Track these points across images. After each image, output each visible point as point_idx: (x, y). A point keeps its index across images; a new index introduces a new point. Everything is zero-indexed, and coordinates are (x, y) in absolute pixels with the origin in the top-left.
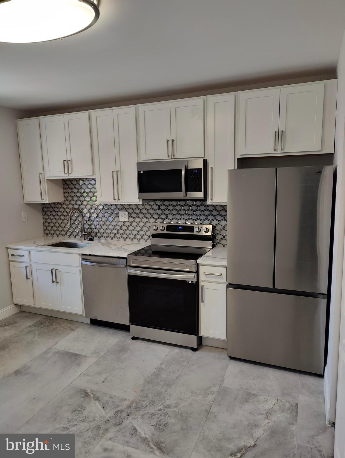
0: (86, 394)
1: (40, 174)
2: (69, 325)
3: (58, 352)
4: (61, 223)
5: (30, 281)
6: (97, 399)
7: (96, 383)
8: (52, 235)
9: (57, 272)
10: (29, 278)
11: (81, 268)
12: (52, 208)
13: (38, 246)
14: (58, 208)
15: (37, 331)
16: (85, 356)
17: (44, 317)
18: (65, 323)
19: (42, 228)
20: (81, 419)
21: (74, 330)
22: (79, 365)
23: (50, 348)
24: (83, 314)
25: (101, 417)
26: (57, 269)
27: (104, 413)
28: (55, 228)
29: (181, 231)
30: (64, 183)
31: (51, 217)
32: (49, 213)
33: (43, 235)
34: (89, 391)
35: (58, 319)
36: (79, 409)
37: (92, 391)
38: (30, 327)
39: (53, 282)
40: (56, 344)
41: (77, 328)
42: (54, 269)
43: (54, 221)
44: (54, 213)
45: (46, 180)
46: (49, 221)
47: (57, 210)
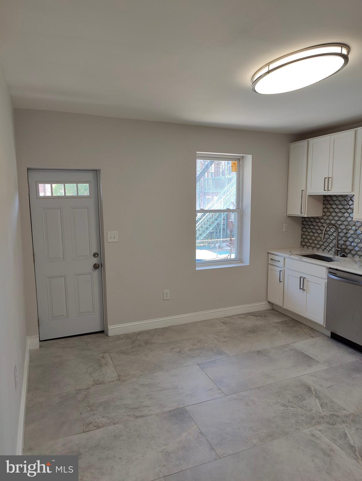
0: (309, 390)
1: (302, 190)
2: (310, 332)
3: (294, 350)
4: (317, 237)
5: (282, 284)
6: (318, 397)
7: (321, 386)
8: (308, 247)
9: (305, 280)
10: (281, 282)
11: (326, 281)
12: (311, 221)
13: (292, 254)
14: (316, 222)
15: (282, 328)
16: (318, 361)
17: (289, 319)
18: (307, 329)
19: (300, 240)
20: (299, 405)
21: (313, 337)
22: (310, 366)
23: (289, 344)
24: (324, 325)
25: (317, 412)
26: (305, 278)
27: (321, 410)
28: (311, 241)
30: (325, 198)
31: (309, 230)
32: (307, 227)
33: (300, 246)
34: (312, 388)
35: (301, 324)
36: (300, 398)
37: (315, 390)
38: (277, 323)
39: (300, 289)
40: (295, 343)
41: (316, 336)
42: (302, 277)
43: (311, 234)
44: (312, 227)
45: (307, 196)
46: (307, 233)
47: (315, 224)
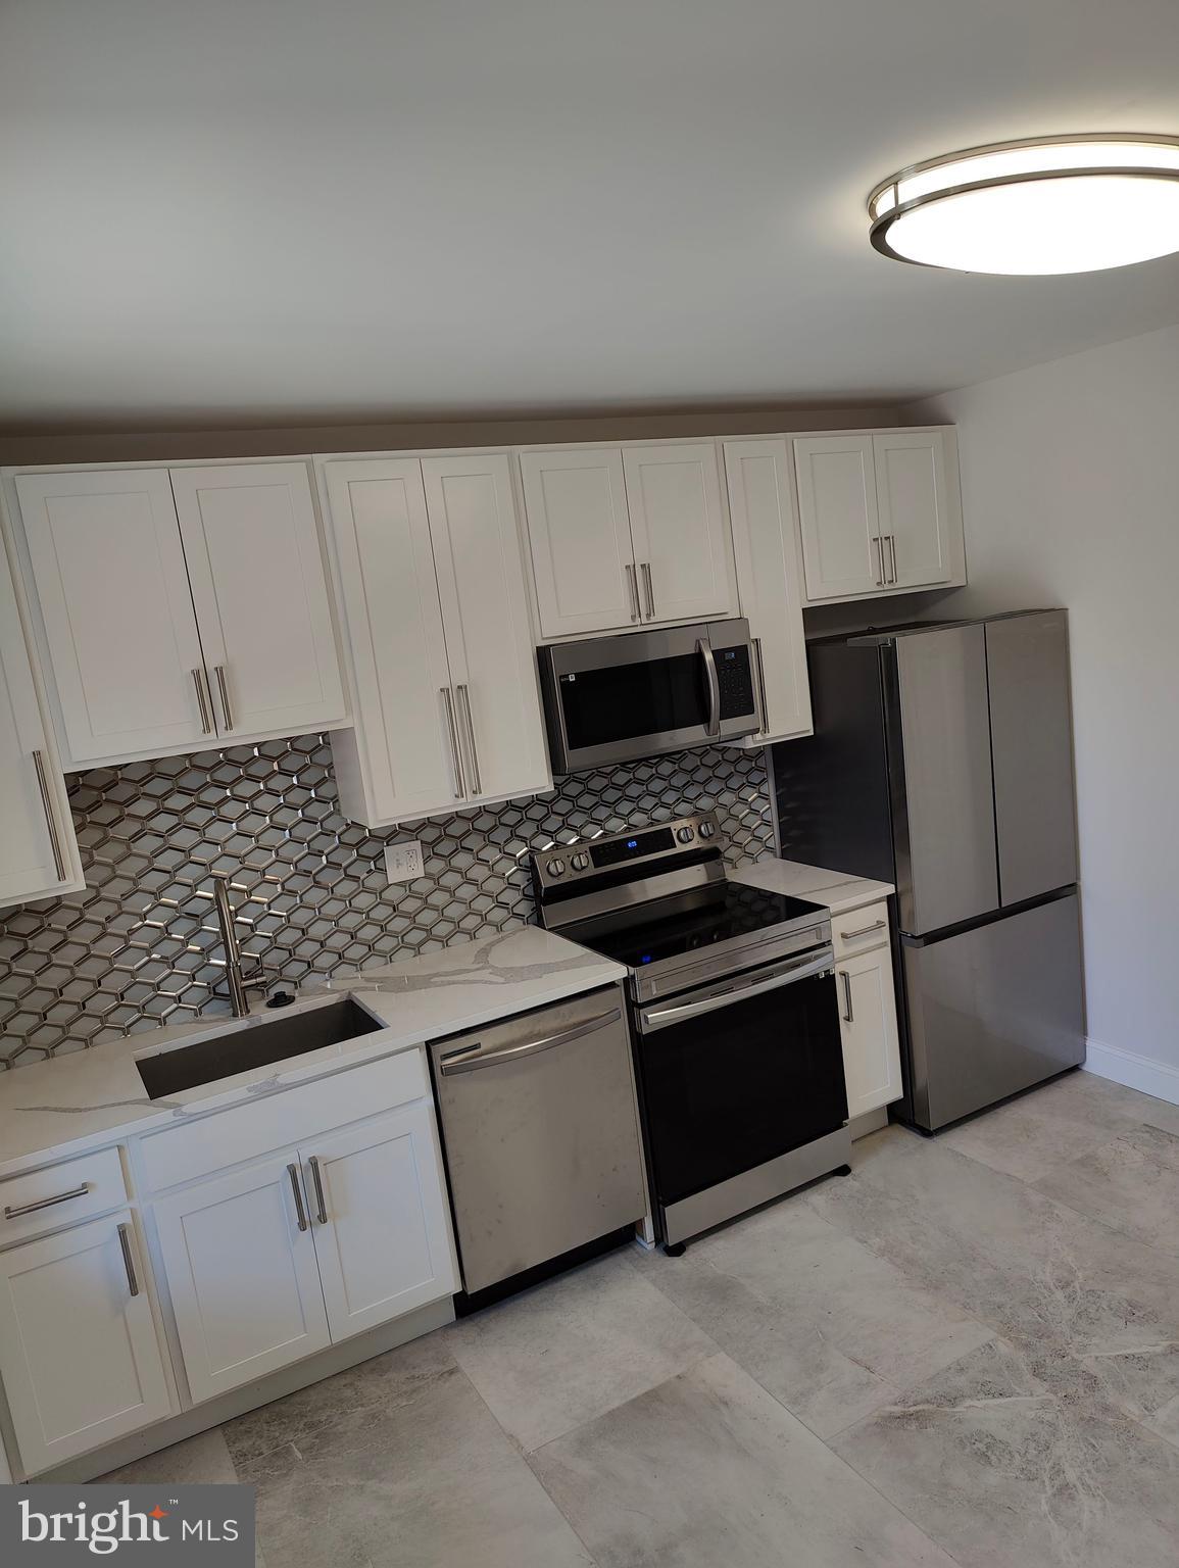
11: (431, 1101)
26: (315, 1158)
29: (632, 854)
42: (295, 1166)
